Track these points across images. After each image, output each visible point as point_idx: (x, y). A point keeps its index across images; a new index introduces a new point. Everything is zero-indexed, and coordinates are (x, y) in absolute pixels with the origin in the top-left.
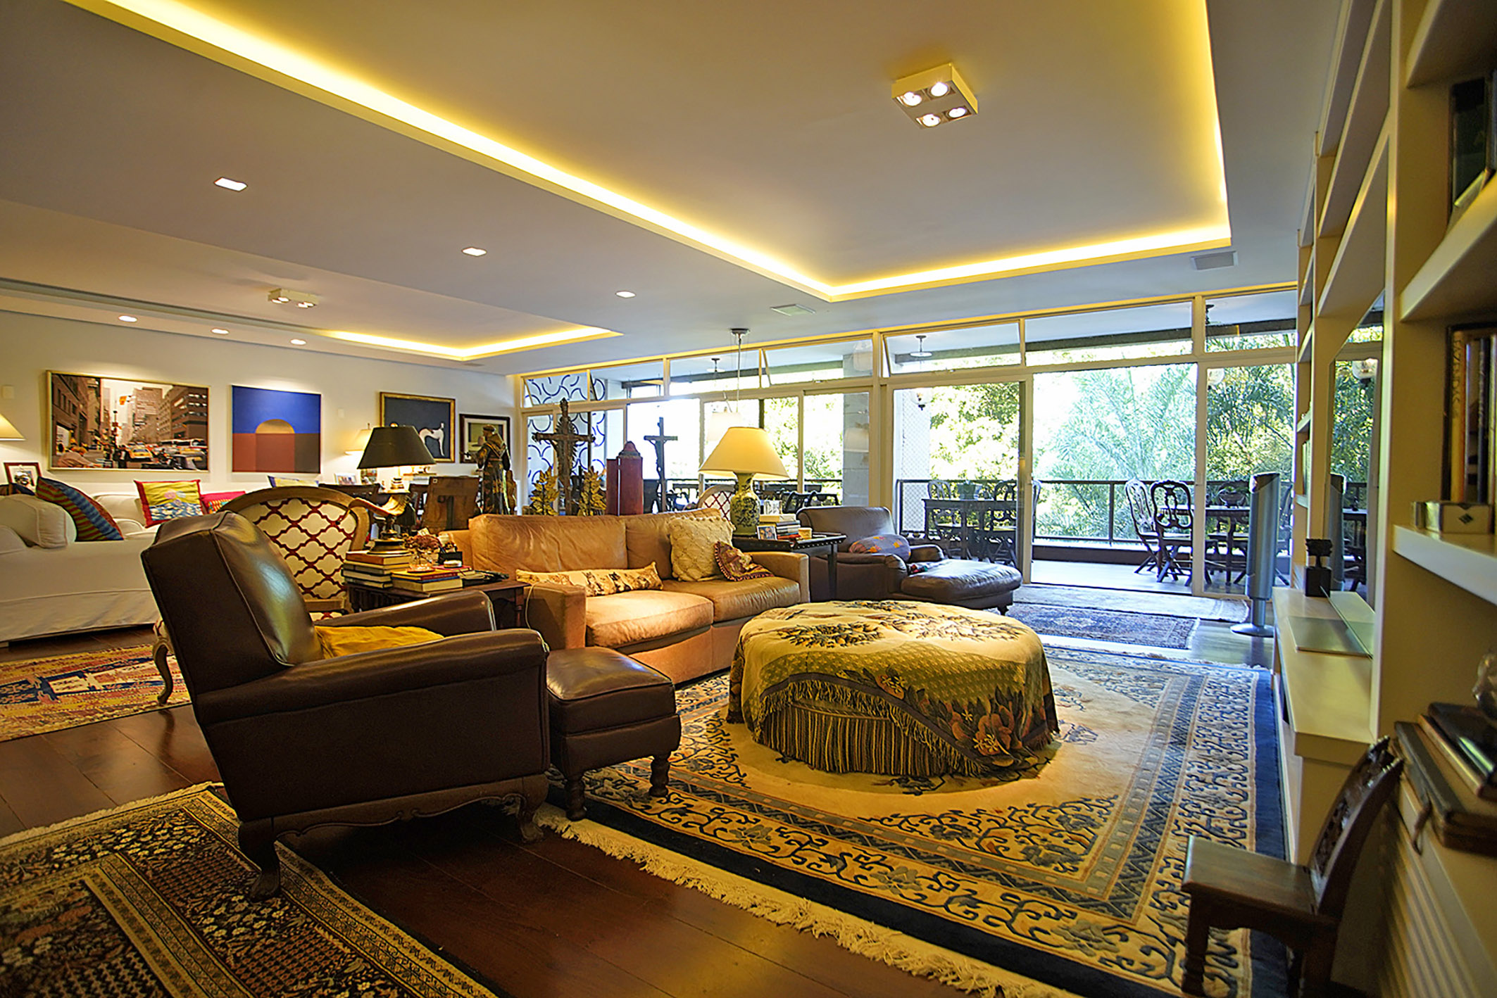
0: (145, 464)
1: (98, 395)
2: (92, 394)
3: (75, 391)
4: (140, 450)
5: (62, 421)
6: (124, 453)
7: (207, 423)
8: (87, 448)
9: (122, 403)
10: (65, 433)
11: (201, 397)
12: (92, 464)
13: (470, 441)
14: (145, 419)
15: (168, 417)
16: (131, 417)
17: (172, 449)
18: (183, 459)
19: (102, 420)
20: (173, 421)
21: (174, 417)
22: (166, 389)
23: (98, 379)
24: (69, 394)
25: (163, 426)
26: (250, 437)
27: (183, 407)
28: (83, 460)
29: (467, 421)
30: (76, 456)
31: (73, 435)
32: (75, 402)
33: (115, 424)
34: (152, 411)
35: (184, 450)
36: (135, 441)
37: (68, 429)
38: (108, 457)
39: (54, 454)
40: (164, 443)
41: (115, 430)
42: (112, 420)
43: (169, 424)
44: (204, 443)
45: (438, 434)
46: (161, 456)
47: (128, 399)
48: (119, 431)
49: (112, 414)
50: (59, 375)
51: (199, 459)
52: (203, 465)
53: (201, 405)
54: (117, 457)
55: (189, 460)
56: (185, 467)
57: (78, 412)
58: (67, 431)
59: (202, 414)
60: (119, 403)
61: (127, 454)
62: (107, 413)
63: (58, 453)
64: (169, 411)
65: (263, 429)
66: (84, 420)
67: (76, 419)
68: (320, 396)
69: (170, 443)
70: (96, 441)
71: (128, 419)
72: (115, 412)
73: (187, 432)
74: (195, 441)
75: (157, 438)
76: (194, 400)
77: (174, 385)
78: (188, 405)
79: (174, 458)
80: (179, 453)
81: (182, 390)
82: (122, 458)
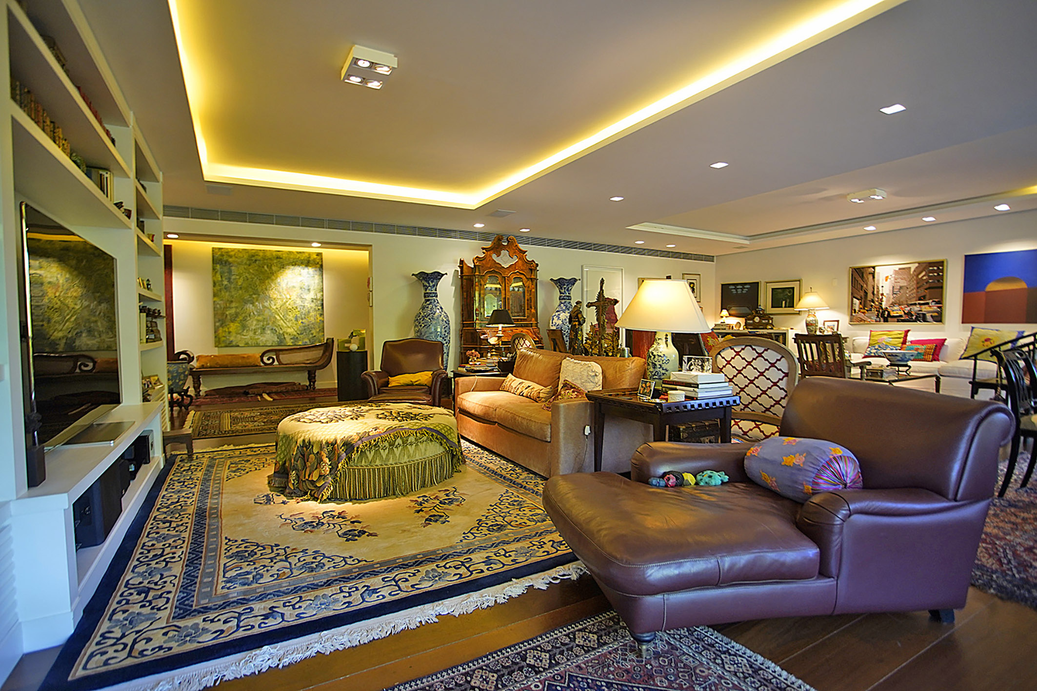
0: (899, 319)
1: (874, 277)
2: (871, 277)
3: (862, 277)
4: (896, 310)
5: (856, 295)
6: (886, 312)
7: (942, 287)
8: (867, 311)
9: (886, 280)
11: (938, 268)
12: (869, 320)
14: (899, 289)
15: (914, 286)
16: (891, 289)
17: (916, 308)
18: (924, 315)
19: (875, 293)
20: (918, 288)
21: (918, 285)
22: (913, 267)
23: (874, 268)
24: (859, 279)
25: (911, 293)
26: (981, 294)
27: (925, 278)
28: (865, 318)
30: (861, 315)
31: (861, 303)
32: (862, 283)
33: (882, 294)
34: (904, 283)
35: (925, 309)
36: (893, 304)
37: (858, 299)
38: (878, 316)
39: (852, 315)
40: (911, 305)
41: (882, 298)
42: (881, 292)
43: (915, 290)
44: (940, 302)
46: (909, 314)
47: (890, 277)
48: (884, 299)
49: (880, 288)
50: (855, 269)
51: (936, 314)
52: (938, 318)
53: (939, 275)
54: (883, 315)
55: (928, 316)
56: (925, 320)
57: (864, 288)
58: (858, 301)
59: (939, 281)
60: (884, 280)
61: (889, 313)
62: (878, 288)
63: (854, 314)
64: (915, 282)
65: (992, 287)
66: (866, 293)
67: (862, 294)
69: (915, 304)
70: (872, 306)
71: (890, 290)
72: (882, 287)
73: (928, 294)
74: (933, 301)
75: (907, 301)
76: (933, 271)
77: (919, 263)
78: (929, 276)
79: (918, 314)
80: (921, 311)
81: (924, 265)
82: (886, 316)
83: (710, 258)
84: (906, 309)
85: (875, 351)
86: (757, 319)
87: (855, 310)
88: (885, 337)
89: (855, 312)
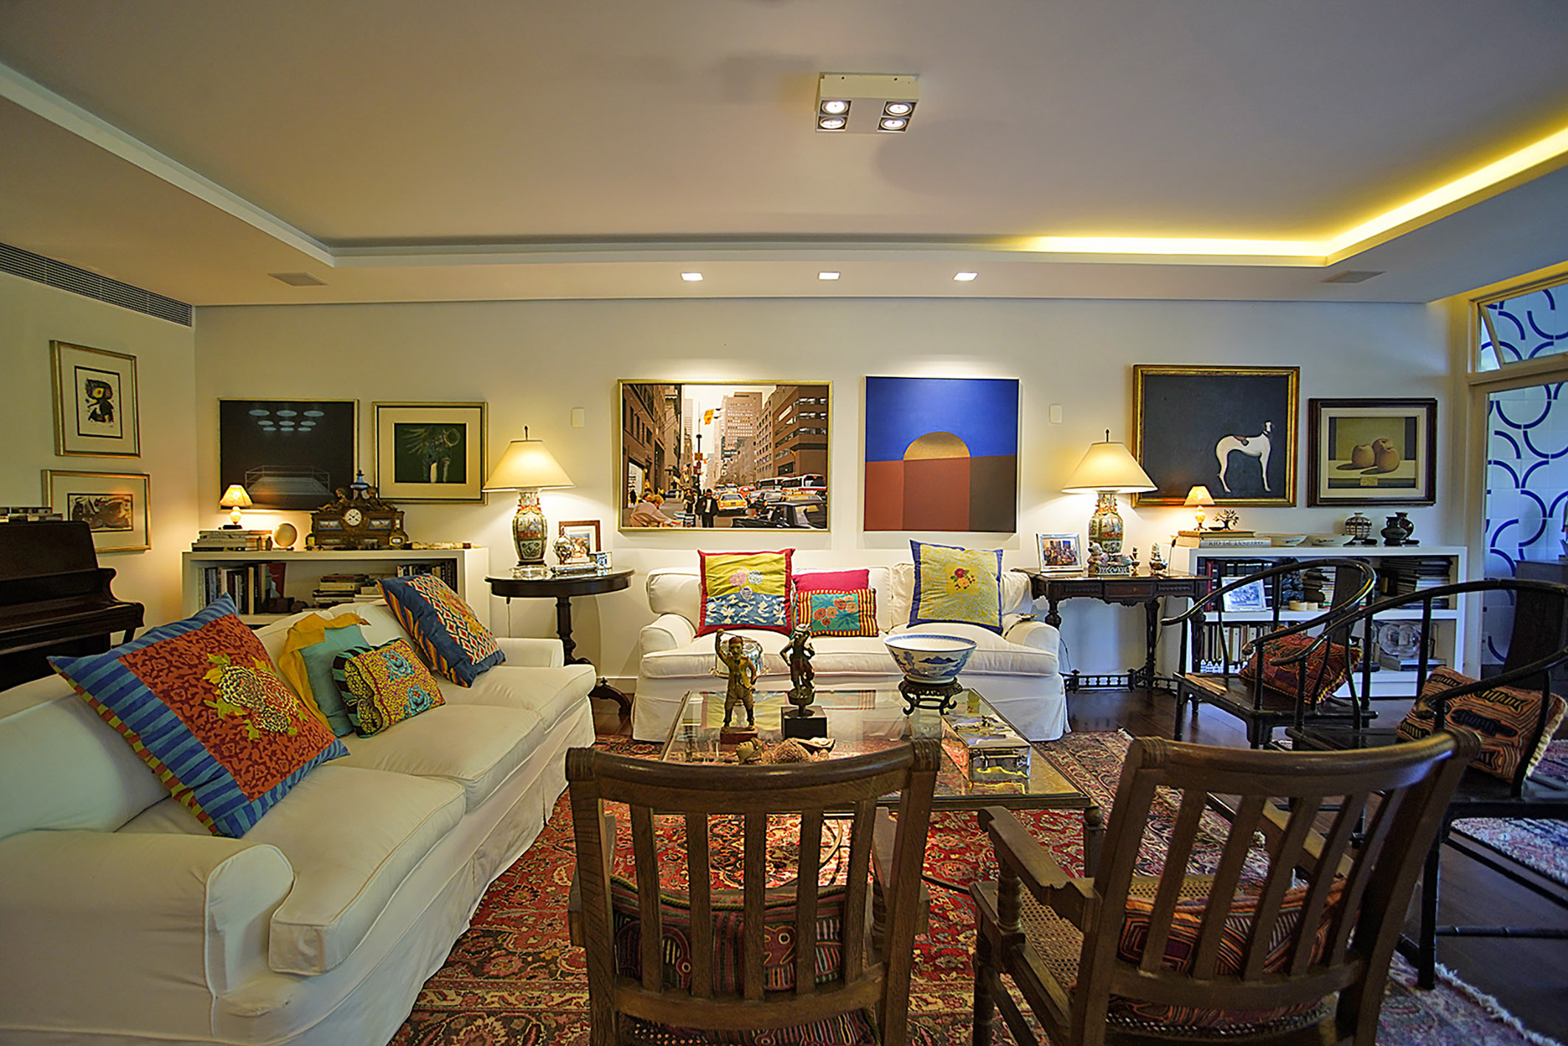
0: (738, 519)
1: (678, 412)
2: (670, 411)
3: (650, 409)
4: (731, 497)
5: (635, 456)
6: (709, 502)
7: (826, 447)
8: (664, 496)
9: (708, 421)
10: (637, 473)
11: (818, 401)
12: (669, 521)
13: (1332, 457)
14: (738, 446)
15: (770, 440)
16: (719, 442)
17: (774, 494)
18: (791, 509)
19: (682, 452)
20: (777, 445)
21: (779, 439)
22: (767, 392)
23: (678, 386)
24: (642, 414)
25: (761, 458)
26: (897, 466)
27: (791, 421)
28: (658, 515)
29: (1326, 413)
30: (648, 508)
31: (647, 477)
32: (649, 424)
33: (699, 456)
34: (748, 431)
35: (792, 495)
36: (724, 483)
37: (641, 467)
38: (689, 510)
39: (625, 506)
40: (764, 484)
41: (699, 464)
42: (695, 450)
43: (770, 450)
44: (821, 481)
45: (1259, 446)
46: (758, 506)
47: (716, 413)
48: (704, 468)
49: (695, 441)
50: (631, 385)
51: (814, 508)
52: (820, 519)
53: (818, 416)
54: (701, 509)
55: (799, 511)
56: (793, 524)
57: (654, 438)
58: (641, 470)
59: (818, 432)
60: (703, 421)
61: (714, 502)
62: (689, 440)
63: (630, 505)
64: (770, 429)
65: (917, 452)
66: (660, 451)
67: (650, 451)
68: (1017, 381)
69: (772, 484)
70: (675, 484)
71: (716, 448)
72: (699, 437)
73: (798, 462)
74: (808, 478)
75: (754, 476)
76: (805, 408)
77: (777, 386)
78: (798, 418)
79: (779, 507)
80: (785, 500)
81: (789, 392)
82: (707, 511)
83: (177, 311)
84: (753, 494)
86: (353, 517)
87: (633, 493)
88: (745, 570)
89: (633, 501)
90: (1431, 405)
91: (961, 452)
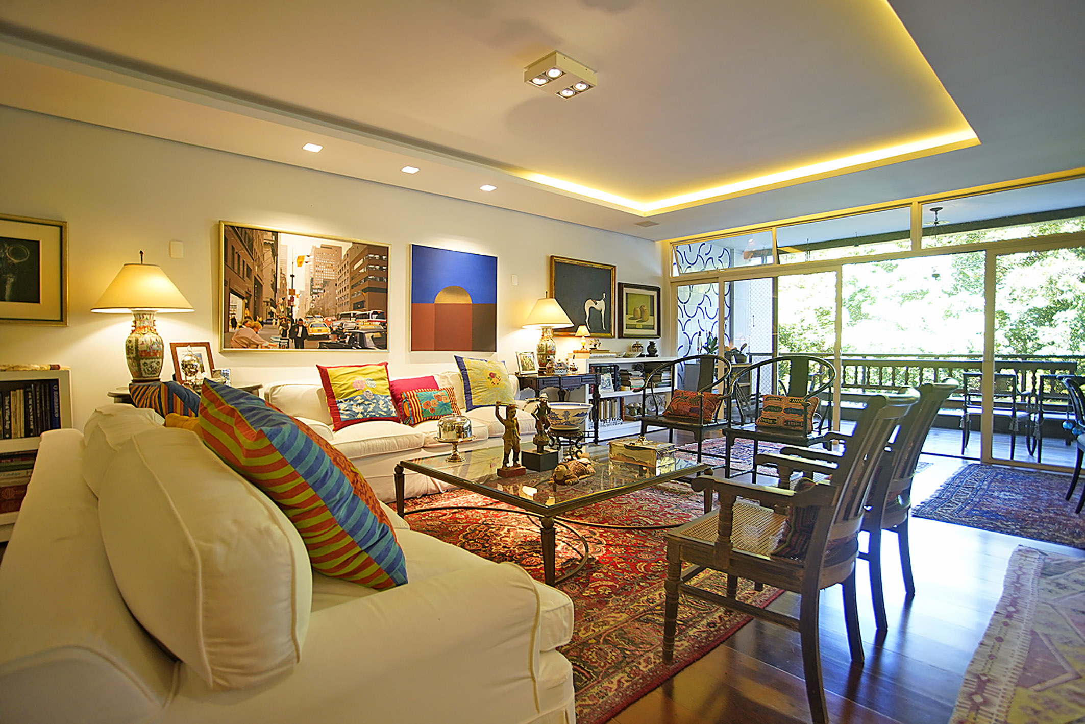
0: (323, 342)
1: (275, 254)
2: (268, 254)
3: (250, 249)
4: (318, 325)
5: (235, 288)
6: (301, 328)
7: (386, 291)
9: (300, 264)
10: (237, 303)
11: (381, 257)
12: (267, 343)
13: (627, 314)
14: (323, 285)
15: (348, 283)
16: (309, 282)
17: (350, 324)
18: (362, 335)
19: (278, 287)
20: (352, 287)
21: (354, 282)
22: (346, 247)
23: (275, 233)
24: (243, 252)
25: (341, 295)
26: (428, 308)
27: (362, 271)
28: (257, 338)
29: (625, 290)
30: (248, 332)
31: (247, 306)
32: (249, 262)
33: (292, 292)
34: (331, 275)
35: (364, 325)
36: (312, 313)
37: (242, 298)
38: (284, 335)
39: (226, 330)
40: (343, 316)
41: (292, 299)
42: (289, 287)
43: (348, 291)
44: (383, 316)
45: (601, 305)
46: (339, 333)
47: (306, 259)
48: (296, 302)
49: (289, 279)
50: (233, 227)
51: (378, 335)
52: (382, 343)
53: (381, 268)
54: (293, 334)
55: (368, 336)
56: (364, 347)
57: (254, 274)
58: (241, 301)
59: (381, 279)
60: (296, 264)
61: (304, 329)
62: (284, 278)
64: (348, 275)
65: (443, 298)
66: (258, 286)
67: (250, 285)
68: (496, 258)
69: (349, 316)
70: (272, 313)
71: (306, 286)
72: (293, 276)
73: (367, 301)
74: (374, 313)
75: (336, 309)
76: (372, 261)
77: (353, 243)
78: (368, 268)
79: (354, 334)
80: (358, 329)
81: (362, 248)
82: (299, 335)
84: (335, 323)
85: (361, 409)
87: (234, 320)
88: (360, 378)
89: (234, 325)
90: (658, 290)
91: (466, 300)
